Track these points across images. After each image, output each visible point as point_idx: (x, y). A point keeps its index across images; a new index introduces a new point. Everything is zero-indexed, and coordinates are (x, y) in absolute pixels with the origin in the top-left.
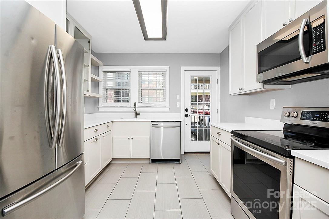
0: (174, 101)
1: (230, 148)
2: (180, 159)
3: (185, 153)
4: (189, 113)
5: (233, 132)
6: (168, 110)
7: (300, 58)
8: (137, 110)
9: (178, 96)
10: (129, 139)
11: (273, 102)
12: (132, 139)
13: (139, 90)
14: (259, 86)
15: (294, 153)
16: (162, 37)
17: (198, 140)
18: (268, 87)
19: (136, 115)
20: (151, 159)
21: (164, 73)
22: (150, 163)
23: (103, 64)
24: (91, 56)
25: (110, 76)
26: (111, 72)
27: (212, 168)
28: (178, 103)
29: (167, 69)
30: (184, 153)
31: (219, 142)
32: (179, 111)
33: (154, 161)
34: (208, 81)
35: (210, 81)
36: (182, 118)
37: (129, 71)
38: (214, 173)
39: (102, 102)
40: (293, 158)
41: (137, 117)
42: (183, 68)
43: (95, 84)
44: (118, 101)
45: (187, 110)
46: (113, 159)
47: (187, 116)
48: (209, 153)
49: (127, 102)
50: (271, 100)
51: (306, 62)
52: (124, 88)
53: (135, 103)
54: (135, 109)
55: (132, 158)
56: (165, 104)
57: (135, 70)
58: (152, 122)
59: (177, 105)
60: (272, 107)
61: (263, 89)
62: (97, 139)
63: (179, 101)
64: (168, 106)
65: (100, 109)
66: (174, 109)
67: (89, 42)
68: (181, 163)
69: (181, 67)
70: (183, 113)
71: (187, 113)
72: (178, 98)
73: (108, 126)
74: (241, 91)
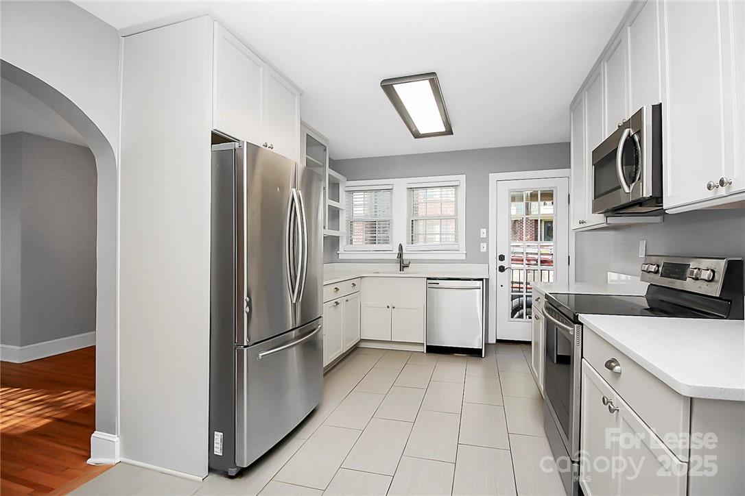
0: (473, 241)
2: (482, 350)
3: (498, 341)
4: (504, 263)
5: (546, 296)
6: (463, 257)
7: (620, 187)
8: (404, 257)
9: (483, 231)
10: (388, 307)
11: (642, 245)
12: (394, 308)
13: (408, 220)
15: (580, 317)
18: (615, 220)
19: (403, 266)
20: (427, 346)
21: (456, 187)
22: (425, 352)
23: (346, 179)
24: (329, 171)
25: (358, 198)
26: (359, 191)
28: (484, 245)
29: (462, 179)
30: (495, 342)
31: (539, 315)
32: (484, 259)
33: (432, 350)
36: (492, 273)
37: (390, 187)
38: (536, 373)
39: (345, 244)
40: (581, 323)
41: (404, 269)
42: (493, 177)
43: (334, 214)
44: (373, 241)
45: (502, 258)
46: (362, 340)
47: (502, 269)
49: (387, 243)
50: (641, 242)
51: (627, 191)
52: (383, 219)
53: (400, 245)
54: (400, 255)
55: (393, 340)
56: (456, 247)
57: (400, 185)
58: (428, 279)
59: (481, 248)
60: (642, 254)
61: (605, 225)
62: (337, 303)
63: (486, 240)
64: (463, 250)
65: (341, 257)
66: (475, 254)
67: (325, 150)
68: (483, 356)
69: (490, 174)
70: (494, 263)
71: (501, 263)
72: (483, 235)
73: (354, 285)
74: (582, 225)
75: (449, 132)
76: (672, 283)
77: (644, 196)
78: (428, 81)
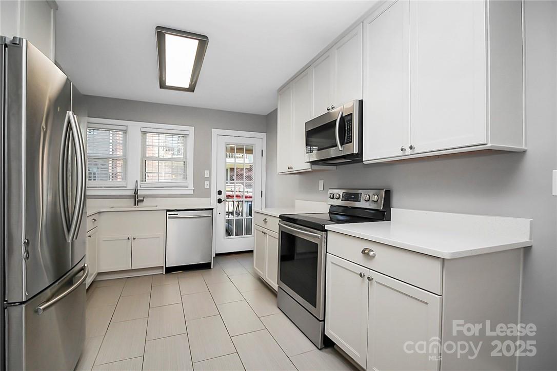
0: (200, 179)
1: (277, 236)
2: (211, 263)
3: (217, 255)
4: (222, 197)
5: (281, 217)
6: (192, 192)
7: (336, 146)
8: (139, 192)
9: (207, 172)
10: (128, 238)
11: (321, 183)
12: (134, 239)
13: (141, 161)
14: (307, 167)
15: (327, 227)
16: (187, 87)
17: (236, 235)
18: (316, 167)
19: (138, 201)
20: (166, 268)
21: (185, 136)
22: (164, 273)
27: (256, 266)
28: (207, 183)
29: (191, 130)
30: (215, 256)
31: (265, 231)
32: (207, 194)
33: (169, 270)
34: (250, 151)
35: (252, 150)
36: (214, 204)
37: (124, 128)
38: (260, 272)
40: (326, 231)
41: (139, 204)
42: (215, 132)
45: (220, 193)
46: (99, 274)
47: (220, 201)
48: (252, 251)
50: (320, 181)
51: (340, 149)
53: (136, 181)
55: (133, 268)
56: (186, 185)
57: (135, 128)
58: (168, 211)
59: (206, 185)
60: (321, 188)
61: (310, 170)
63: (209, 179)
64: (191, 187)
66: (200, 190)
68: (212, 268)
69: (213, 129)
70: (215, 197)
71: (219, 197)
72: (207, 176)
73: (95, 220)
74: (290, 170)
75: (191, 89)
76: (351, 203)
77: (354, 152)
78: (198, 41)
